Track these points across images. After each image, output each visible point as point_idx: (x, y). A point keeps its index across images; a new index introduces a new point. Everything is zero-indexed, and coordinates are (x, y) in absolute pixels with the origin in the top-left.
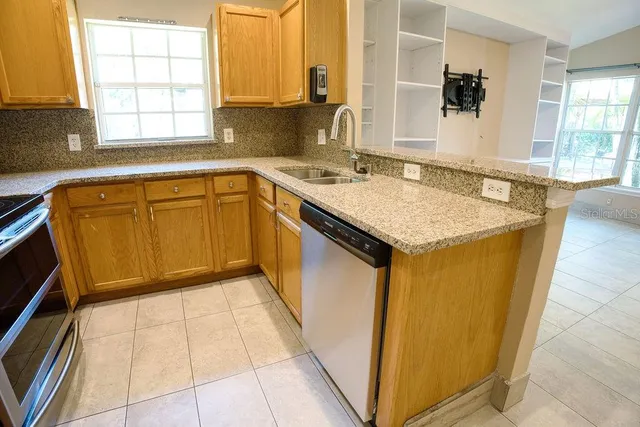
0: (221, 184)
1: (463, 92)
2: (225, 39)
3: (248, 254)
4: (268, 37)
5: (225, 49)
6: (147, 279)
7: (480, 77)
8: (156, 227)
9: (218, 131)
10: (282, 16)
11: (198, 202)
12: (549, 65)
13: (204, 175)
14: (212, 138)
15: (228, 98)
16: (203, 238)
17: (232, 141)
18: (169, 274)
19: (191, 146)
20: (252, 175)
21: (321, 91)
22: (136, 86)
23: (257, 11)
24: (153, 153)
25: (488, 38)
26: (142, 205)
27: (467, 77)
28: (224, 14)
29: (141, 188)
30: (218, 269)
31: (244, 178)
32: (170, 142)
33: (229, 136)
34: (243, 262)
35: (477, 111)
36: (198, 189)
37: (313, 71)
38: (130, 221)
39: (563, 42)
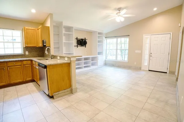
0: (25, 62)
1: (82, 43)
2: (26, 34)
3: (31, 77)
4: (35, 34)
5: (26, 36)
6: (7, 83)
7: (85, 39)
8: (9, 72)
9: (24, 52)
10: (38, 30)
11: (20, 66)
12: (99, 37)
13: (21, 61)
14: (23, 54)
15: (26, 45)
16: (21, 74)
17: (28, 54)
18: (12, 82)
19: (18, 55)
20: (32, 61)
21: (45, 44)
22: (4, 42)
23: (32, 28)
24: (8, 57)
25: (87, 32)
26: (6, 67)
27: (82, 40)
28: (25, 29)
29: (6, 64)
30: (24, 81)
31: (30, 61)
32: (13, 55)
33: (27, 53)
34: (30, 79)
35: (85, 46)
36: (20, 63)
37: (43, 41)
38: (3, 70)
39: (102, 32)
